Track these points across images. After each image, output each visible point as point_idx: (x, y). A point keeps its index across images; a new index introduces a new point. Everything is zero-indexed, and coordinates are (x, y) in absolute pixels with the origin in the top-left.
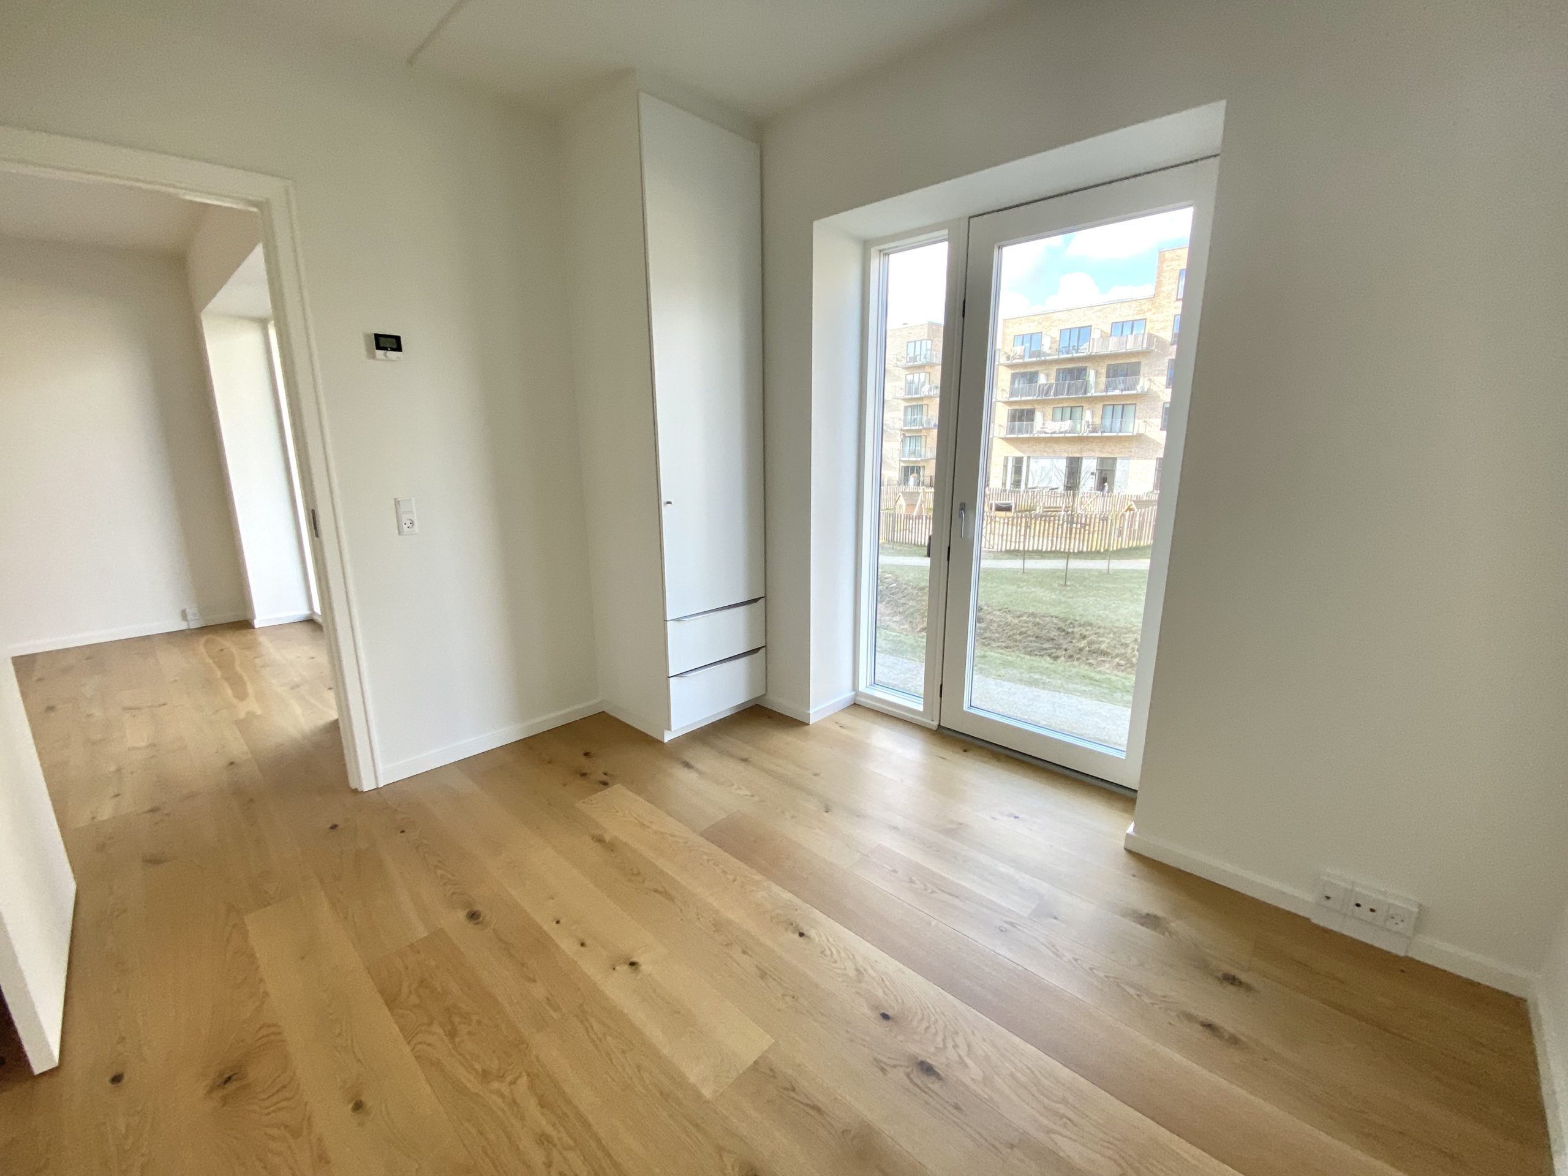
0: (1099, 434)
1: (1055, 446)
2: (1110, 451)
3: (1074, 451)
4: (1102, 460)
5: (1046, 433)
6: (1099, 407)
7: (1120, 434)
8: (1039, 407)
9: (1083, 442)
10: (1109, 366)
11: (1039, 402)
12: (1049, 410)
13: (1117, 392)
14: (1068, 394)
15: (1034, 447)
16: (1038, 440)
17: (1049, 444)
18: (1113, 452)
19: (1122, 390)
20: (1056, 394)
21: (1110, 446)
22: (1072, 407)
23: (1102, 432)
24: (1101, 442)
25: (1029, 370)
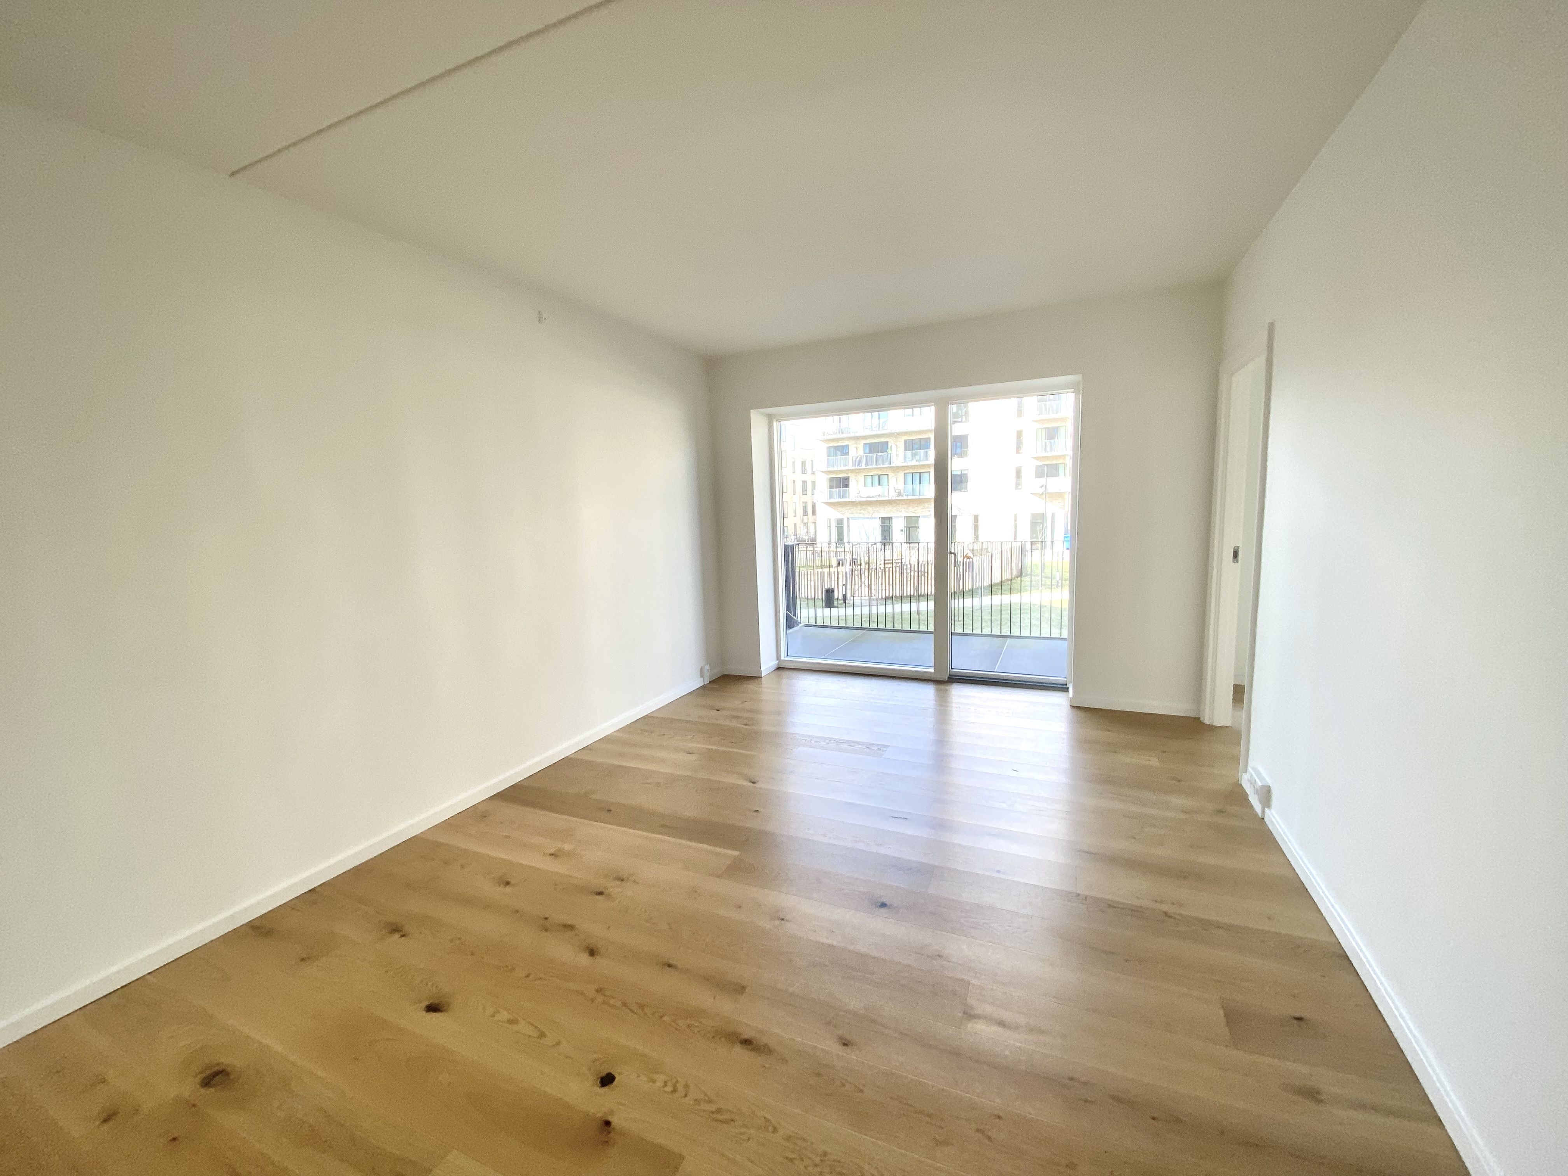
0: (905, 497)
1: (869, 508)
2: (913, 511)
3: (884, 512)
4: (908, 519)
5: (861, 497)
6: (901, 474)
7: (921, 497)
8: (852, 475)
9: (891, 504)
10: (905, 441)
11: (852, 471)
12: (861, 478)
13: (914, 463)
14: (876, 465)
15: (852, 510)
16: (853, 504)
17: (864, 507)
18: (916, 512)
19: (919, 461)
20: (867, 464)
21: (913, 507)
22: (879, 476)
23: (907, 496)
24: (906, 504)
25: (840, 444)
